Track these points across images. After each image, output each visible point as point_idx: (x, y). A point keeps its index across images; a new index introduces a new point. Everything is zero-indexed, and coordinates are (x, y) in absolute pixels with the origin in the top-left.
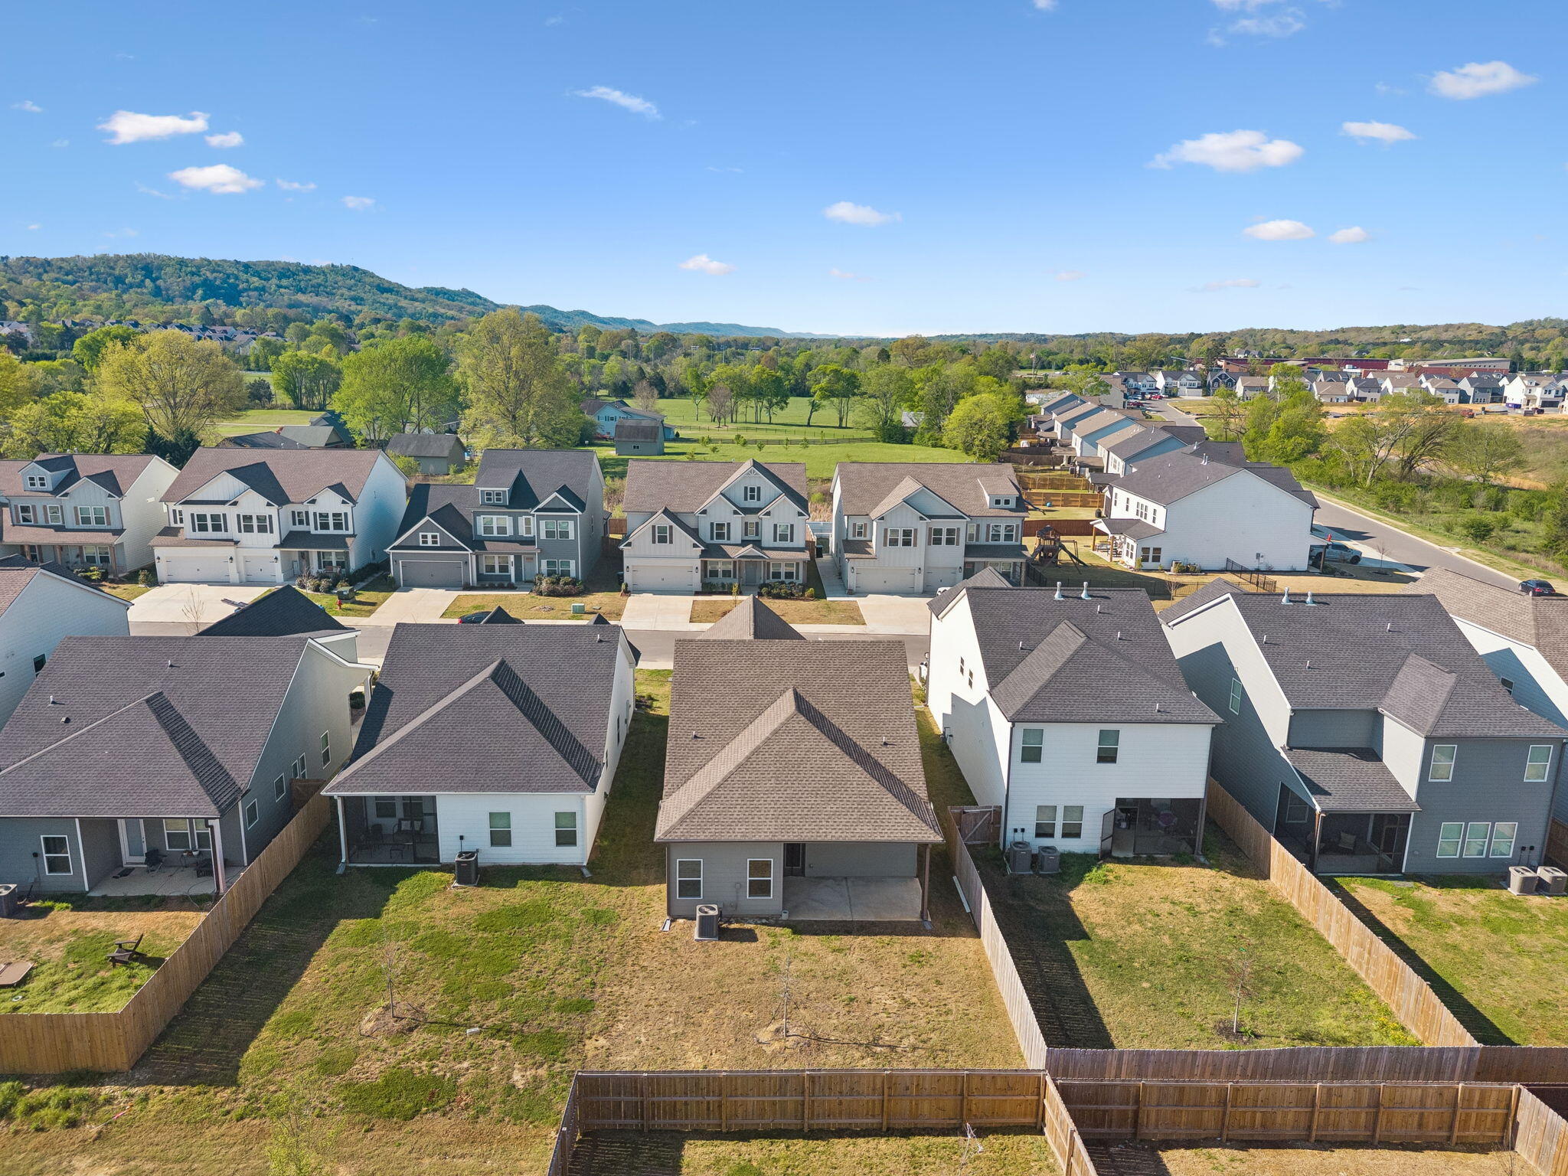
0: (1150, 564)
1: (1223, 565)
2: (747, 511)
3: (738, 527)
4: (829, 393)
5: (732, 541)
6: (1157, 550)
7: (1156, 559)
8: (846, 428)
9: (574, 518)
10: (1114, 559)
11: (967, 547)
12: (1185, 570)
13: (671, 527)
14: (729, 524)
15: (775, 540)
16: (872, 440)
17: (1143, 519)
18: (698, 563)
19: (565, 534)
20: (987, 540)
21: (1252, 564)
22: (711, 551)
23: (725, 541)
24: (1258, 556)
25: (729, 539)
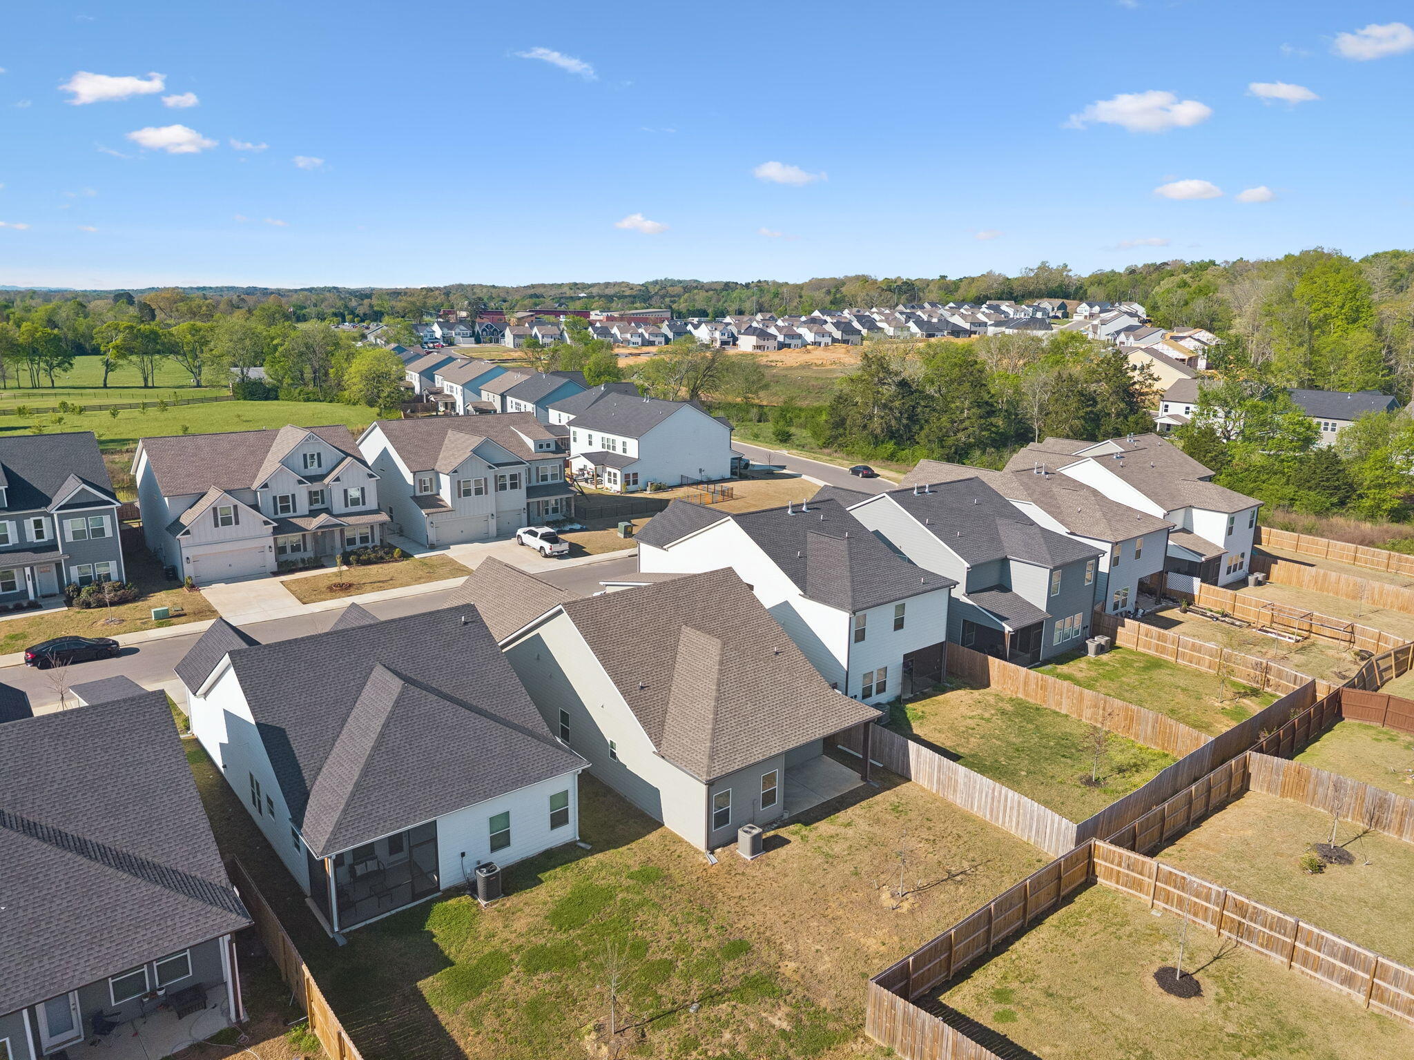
0: (632, 487)
1: (678, 481)
2: (313, 479)
3: (302, 496)
4: (125, 351)
5: (298, 513)
6: (635, 475)
7: (635, 482)
8: (153, 387)
9: (110, 512)
10: (599, 486)
11: (528, 489)
12: (659, 488)
13: (235, 507)
14: (293, 496)
15: (346, 505)
16: (227, 398)
17: (611, 451)
18: (271, 541)
19: (101, 532)
20: (538, 481)
21: (698, 477)
22: (283, 527)
23: (291, 514)
24: (700, 470)
25: (295, 511)
